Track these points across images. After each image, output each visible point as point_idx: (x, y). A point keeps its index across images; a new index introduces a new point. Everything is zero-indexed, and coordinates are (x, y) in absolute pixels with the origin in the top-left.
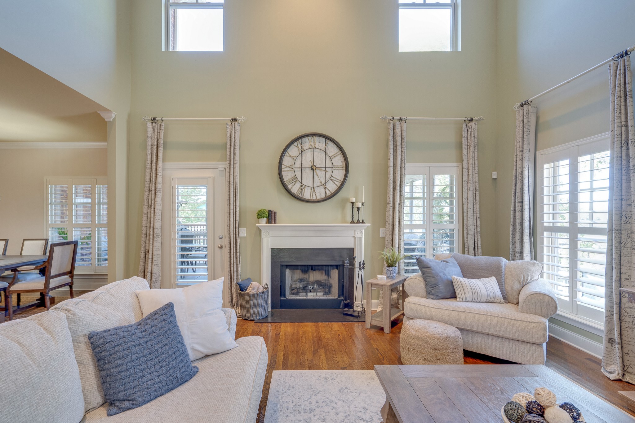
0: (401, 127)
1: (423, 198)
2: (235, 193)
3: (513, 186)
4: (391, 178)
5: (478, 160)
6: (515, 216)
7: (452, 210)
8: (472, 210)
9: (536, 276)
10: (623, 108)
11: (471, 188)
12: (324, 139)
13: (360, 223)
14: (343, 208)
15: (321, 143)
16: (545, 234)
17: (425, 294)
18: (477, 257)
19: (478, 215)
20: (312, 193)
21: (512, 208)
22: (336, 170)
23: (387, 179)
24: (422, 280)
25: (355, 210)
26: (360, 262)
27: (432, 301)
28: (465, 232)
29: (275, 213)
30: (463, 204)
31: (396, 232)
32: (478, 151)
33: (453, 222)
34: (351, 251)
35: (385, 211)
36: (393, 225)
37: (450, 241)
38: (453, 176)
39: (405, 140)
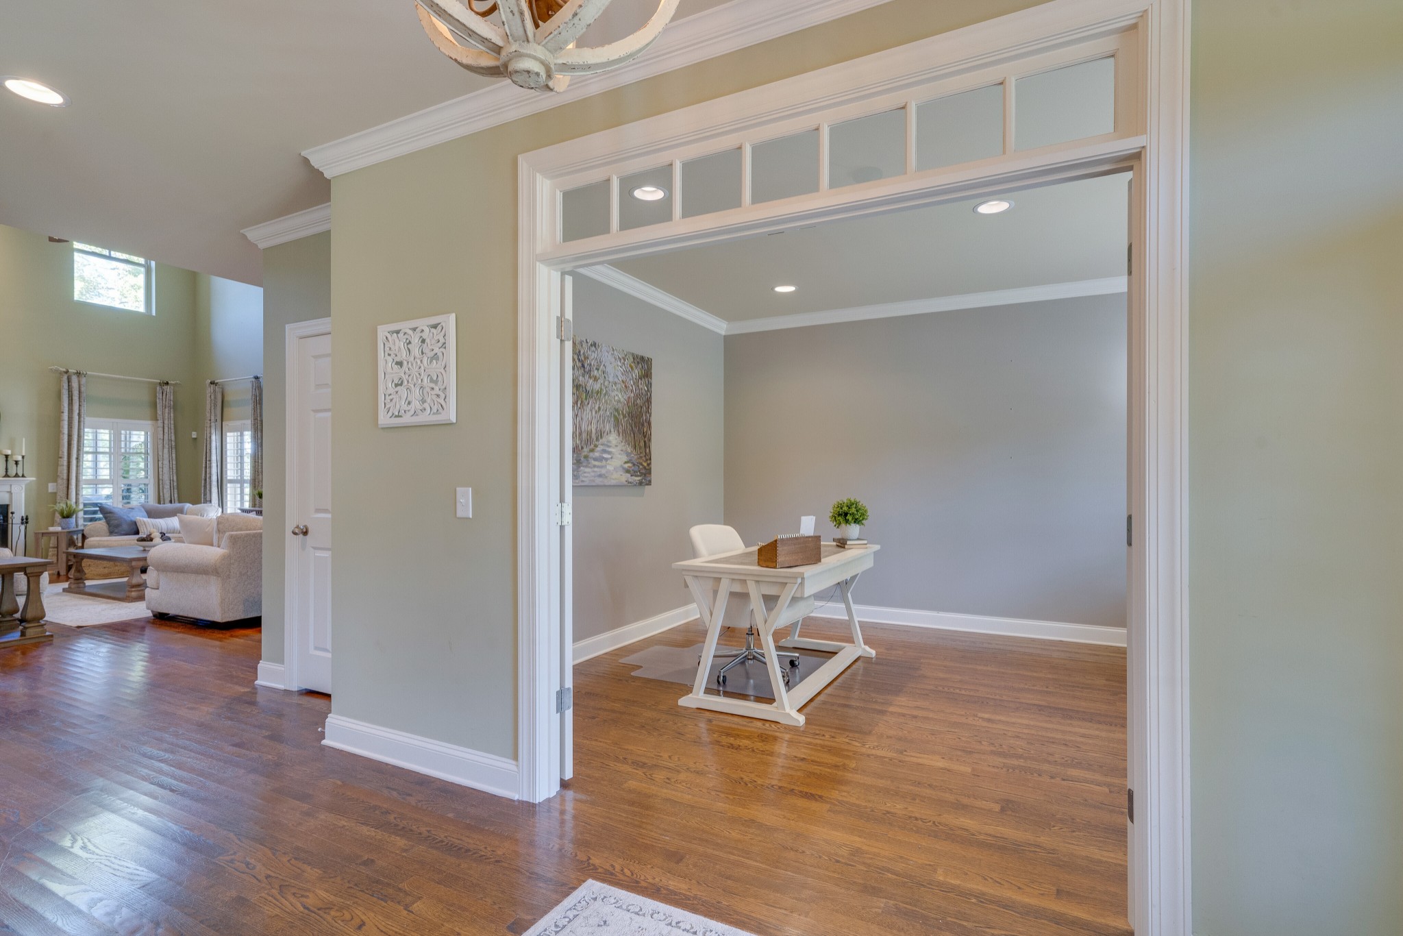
0: (79, 382)
1: (110, 453)
3: (205, 447)
4: (66, 431)
5: (174, 421)
6: (206, 472)
7: (146, 465)
10: (255, 409)
11: (167, 446)
13: (19, 477)
16: (229, 485)
17: (108, 534)
19: (175, 471)
21: (204, 466)
24: (104, 524)
25: (11, 463)
26: (22, 517)
27: (113, 537)
28: (161, 486)
30: (158, 461)
31: (73, 487)
32: (174, 413)
33: (147, 477)
34: (6, 507)
35: (56, 465)
36: (68, 480)
37: (145, 495)
38: (146, 434)
39: (84, 395)
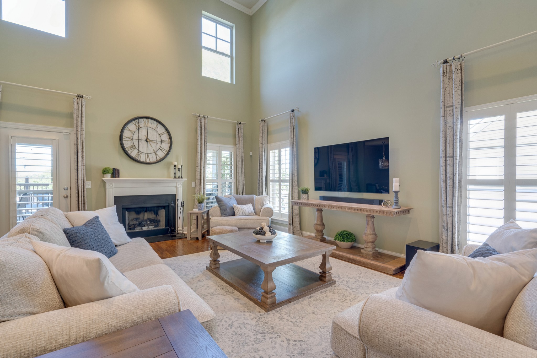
0: (205, 122)
1: (217, 164)
2: (82, 154)
3: (259, 160)
4: (199, 151)
5: (243, 145)
6: (259, 175)
7: (231, 171)
8: (241, 172)
9: (267, 202)
10: (293, 132)
11: (241, 160)
12: (155, 122)
13: (180, 178)
14: (168, 168)
15: (153, 124)
16: (271, 183)
17: (220, 215)
18: (243, 196)
19: (244, 175)
20: (146, 157)
21: (258, 171)
22: (164, 144)
23: (196, 151)
24: (219, 208)
25: (177, 170)
26: (182, 202)
27: (224, 217)
28: (238, 184)
29: (118, 170)
30: (237, 169)
31: (202, 184)
32: (243, 141)
33: (232, 179)
34: (175, 196)
35: (195, 171)
36: (200, 180)
37: (230, 189)
38: (231, 153)
39: (207, 130)
